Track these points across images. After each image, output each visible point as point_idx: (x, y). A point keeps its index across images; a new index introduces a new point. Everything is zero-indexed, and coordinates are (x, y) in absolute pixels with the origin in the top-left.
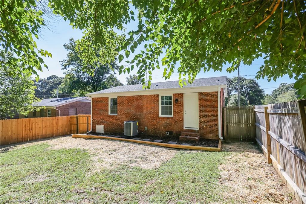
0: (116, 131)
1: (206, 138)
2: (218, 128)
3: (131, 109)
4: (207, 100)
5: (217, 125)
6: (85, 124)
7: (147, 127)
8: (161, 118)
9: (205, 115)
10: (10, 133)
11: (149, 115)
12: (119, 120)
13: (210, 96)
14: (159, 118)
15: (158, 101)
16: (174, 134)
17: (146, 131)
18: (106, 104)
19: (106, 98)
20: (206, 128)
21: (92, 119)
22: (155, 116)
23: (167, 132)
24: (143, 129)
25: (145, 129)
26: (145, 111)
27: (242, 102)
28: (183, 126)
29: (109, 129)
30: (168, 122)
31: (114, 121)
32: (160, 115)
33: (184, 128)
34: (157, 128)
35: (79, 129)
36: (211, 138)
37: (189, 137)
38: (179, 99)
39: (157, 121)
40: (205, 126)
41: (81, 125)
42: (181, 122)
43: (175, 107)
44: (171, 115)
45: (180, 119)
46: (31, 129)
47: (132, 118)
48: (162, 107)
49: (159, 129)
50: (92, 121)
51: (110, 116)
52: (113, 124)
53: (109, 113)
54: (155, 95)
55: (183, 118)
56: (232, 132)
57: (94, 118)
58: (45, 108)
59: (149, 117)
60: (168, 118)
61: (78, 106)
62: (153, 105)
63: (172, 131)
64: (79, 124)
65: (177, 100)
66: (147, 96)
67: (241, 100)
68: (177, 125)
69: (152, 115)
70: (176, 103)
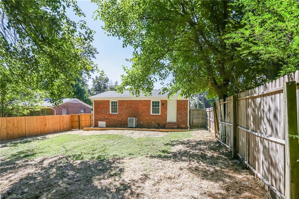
0: (117, 125)
1: (180, 127)
2: (187, 121)
3: (130, 109)
4: (181, 105)
5: (187, 119)
6: (87, 121)
7: (142, 121)
8: (152, 115)
9: (180, 114)
10: (32, 128)
11: (144, 114)
12: (119, 118)
13: (184, 102)
14: (151, 115)
15: (150, 104)
16: (161, 125)
17: (141, 124)
18: (107, 106)
19: (107, 101)
20: (181, 121)
21: (95, 117)
22: (148, 114)
23: (157, 124)
24: (139, 123)
25: (140, 123)
26: (141, 111)
27: (200, 106)
28: (167, 120)
29: (110, 124)
30: (157, 118)
31: (115, 118)
32: (151, 114)
33: (167, 122)
34: (149, 122)
35: (80, 125)
36: (183, 127)
37: (171, 126)
38: (164, 103)
39: (150, 117)
40: (180, 120)
41: (83, 122)
42: (165, 118)
43: (162, 108)
44: (159, 113)
45: (165, 116)
46: (45, 125)
47: (130, 115)
48: (153, 108)
49: (151, 122)
50: (95, 118)
51: (111, 115)
52: (114, 120)
53: (110, 112)
54: (148, 101)
55: (167, 116)
56: (194, 123)
57: (96, 116)
58: (47, 108)
59: (144, 115)
60: (157, 116)
61: (69, 107)
62: (147, 107)
63: (160, 123)
64: (80, 121)
65: (163, 104)
66: (142, 101)
67: (200, 104)
68: (163, 120)
69: (146, 114)
70: (163, 106)
